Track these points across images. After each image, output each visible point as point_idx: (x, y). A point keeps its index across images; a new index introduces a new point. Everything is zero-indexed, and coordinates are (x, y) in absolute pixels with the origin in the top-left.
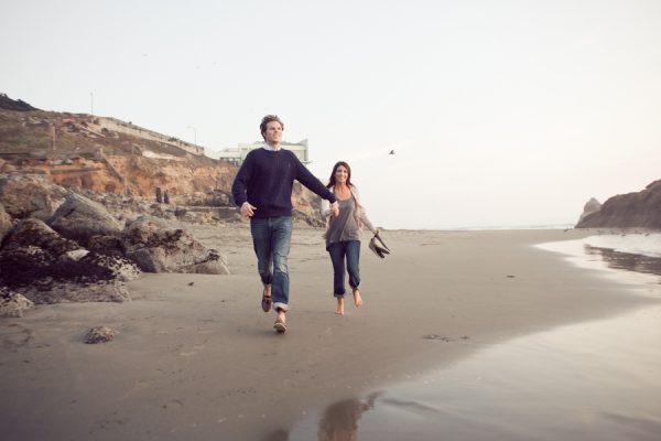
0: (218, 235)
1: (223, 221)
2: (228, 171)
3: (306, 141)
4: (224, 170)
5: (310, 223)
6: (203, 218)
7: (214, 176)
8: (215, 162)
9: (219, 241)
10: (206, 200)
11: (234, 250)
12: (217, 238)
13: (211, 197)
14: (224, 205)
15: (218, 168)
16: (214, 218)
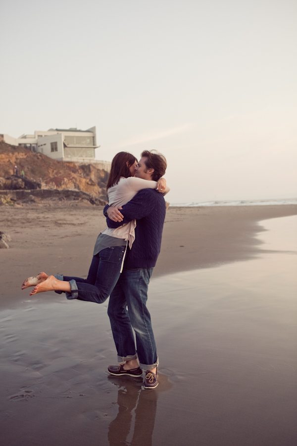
0: (10, 218)
1: (20, 201)
2: (25, 157)
3: (94, 128)
4: (22, 156)
5: (92, 202)
6: (2, 199)
7: (13, 160)
8: (14, 147)
9: (9, 223)
10: (5, 184)
11: (19, 229)
12: (8, 221)
13: (9, 182)
14: (20, 188)
15: (16, 154)
16: (11, 199)
